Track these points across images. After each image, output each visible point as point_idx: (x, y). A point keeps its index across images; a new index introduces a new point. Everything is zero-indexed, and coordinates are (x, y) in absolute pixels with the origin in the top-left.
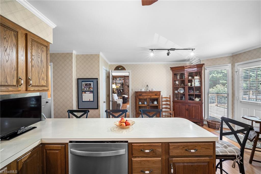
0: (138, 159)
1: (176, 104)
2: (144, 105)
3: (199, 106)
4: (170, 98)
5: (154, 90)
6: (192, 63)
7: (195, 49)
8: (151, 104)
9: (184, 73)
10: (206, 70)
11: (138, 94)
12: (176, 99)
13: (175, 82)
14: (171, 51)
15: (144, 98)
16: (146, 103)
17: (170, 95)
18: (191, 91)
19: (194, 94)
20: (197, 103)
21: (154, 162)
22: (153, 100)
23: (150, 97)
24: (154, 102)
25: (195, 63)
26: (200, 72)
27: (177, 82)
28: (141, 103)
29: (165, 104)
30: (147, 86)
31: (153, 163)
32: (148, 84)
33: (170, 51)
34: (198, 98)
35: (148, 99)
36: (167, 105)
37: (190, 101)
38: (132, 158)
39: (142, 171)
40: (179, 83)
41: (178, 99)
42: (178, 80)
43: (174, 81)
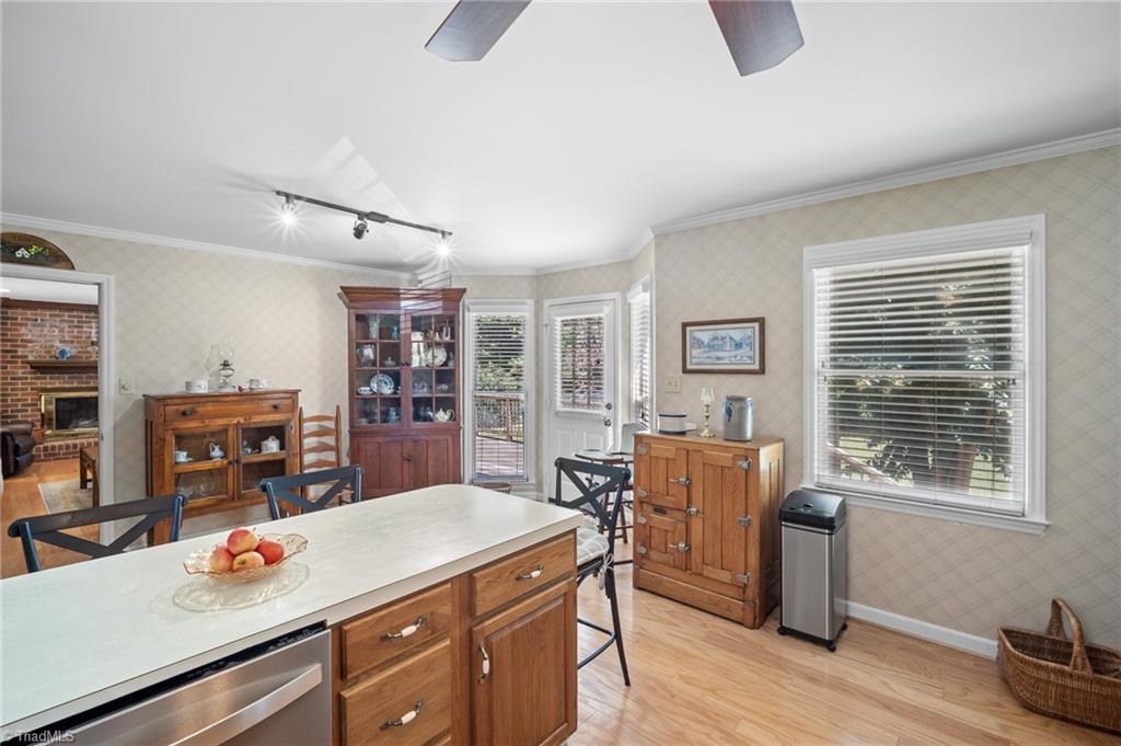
0: (371, 683)
1: (365, 443)
2: (206, 465)
3: (450, 441)
4: (337, 420)
5: (265, 385)
6: (421, 282)
7: (450, 234)
8: (249, 456)
9: (399, 316)
10: (469, 310)
11: (170, 409)
12: (364, 422)
13: (362, 352)
14: (370, 224)
15: (210, 429)
16: (217, 453)
17: (338, 407)
18: (423, 387)
19: (430, 399)
20: (442, 429)
21: (429, 665)
22: (257, 436)
23: (242, 421)
24: (265, 442)
25: (431, 280)
26: (454, 316)
27: (369, 352)
28: (185, 454)
29: (314, 445)
30: (226, 365)
31: (426, 670)
32: (226, 355)
33: (368, 221)
34: (445, 411)
35: (230, 432)
36: (325, 450)
37: (420, 425)
38: (342, 693)
39: (386, 726)
40: (375, 357)
41: (370, 422)
42: (374, 344)
43: (356, 346)
